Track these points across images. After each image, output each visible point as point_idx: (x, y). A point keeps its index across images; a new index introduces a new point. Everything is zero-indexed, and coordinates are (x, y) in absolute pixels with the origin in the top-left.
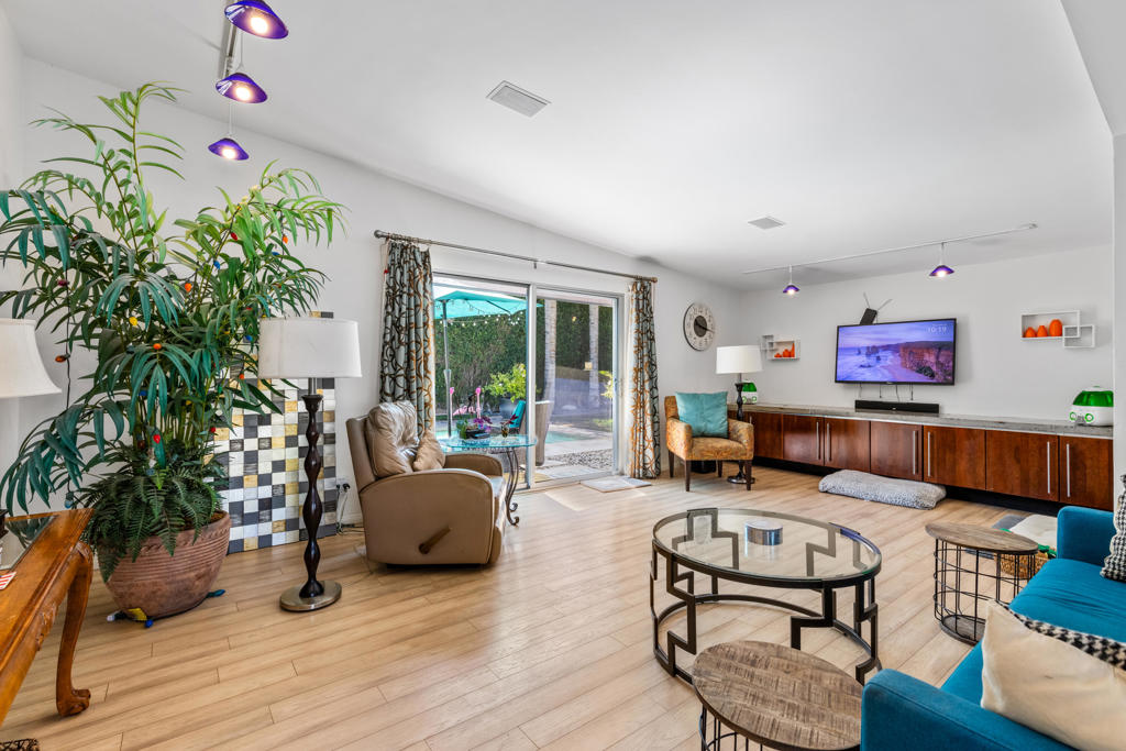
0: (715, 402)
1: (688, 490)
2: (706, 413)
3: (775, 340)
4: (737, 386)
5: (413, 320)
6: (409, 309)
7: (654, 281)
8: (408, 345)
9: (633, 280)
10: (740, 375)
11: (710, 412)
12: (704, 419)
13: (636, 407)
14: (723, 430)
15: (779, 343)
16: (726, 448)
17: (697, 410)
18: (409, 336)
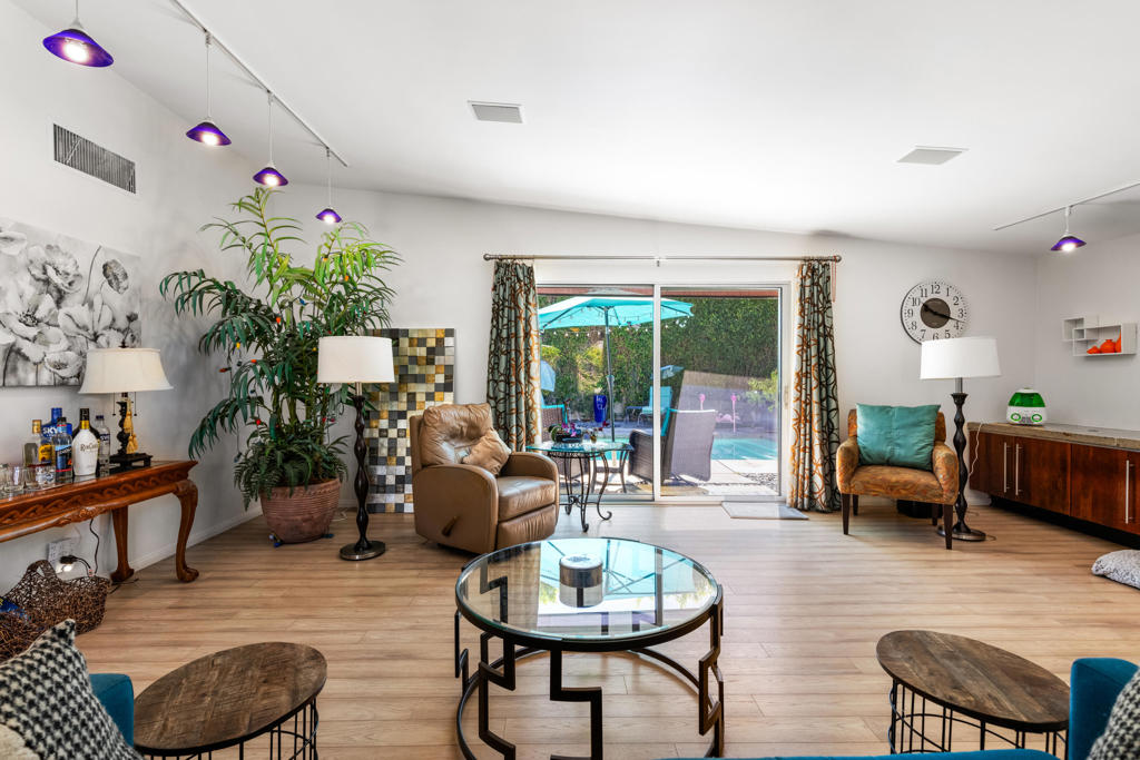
0: (912, 419)
1: (846, 532)
2: (894, 434)
3: (1086, 325)
4: (955, 396)
5: (513, 331)
6: (509, 321)
7: (836, 260)
8: (508, 353)
9: (799, 263)
10: (961, 380)
11: (902, 432)
12: (890, 441)
13: (798, 420)
14: (921, 458)
15: (1099, 330)
16: (906, 484)
17: (881, 428)
18: (509, 345)
